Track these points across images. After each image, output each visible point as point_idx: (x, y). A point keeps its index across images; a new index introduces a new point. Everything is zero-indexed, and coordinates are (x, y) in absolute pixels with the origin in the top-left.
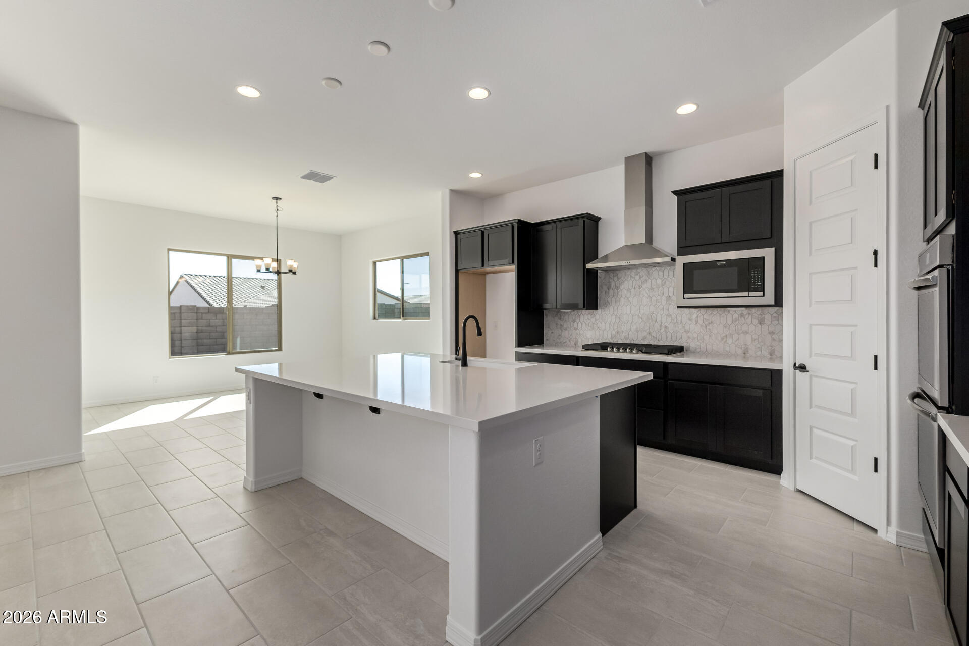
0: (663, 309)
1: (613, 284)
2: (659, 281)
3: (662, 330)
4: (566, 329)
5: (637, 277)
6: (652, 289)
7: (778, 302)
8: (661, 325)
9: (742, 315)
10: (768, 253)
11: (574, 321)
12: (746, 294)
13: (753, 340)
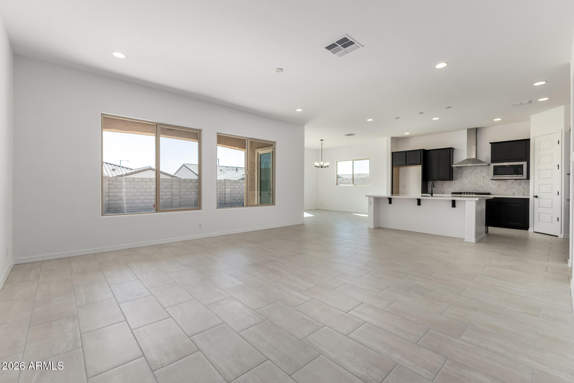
0: (481, 180)
1: (460, 172)
2: (480, 171)
3: (481, 188)
4: (438, 188)
5: (471, 169)
6: (477, 174)
7: (528, 178)
8: (480, 186)
9: (513, 182)
10: (525, 164)
11: (442, 185)
12: (517, 175)
13: (517, 190)
